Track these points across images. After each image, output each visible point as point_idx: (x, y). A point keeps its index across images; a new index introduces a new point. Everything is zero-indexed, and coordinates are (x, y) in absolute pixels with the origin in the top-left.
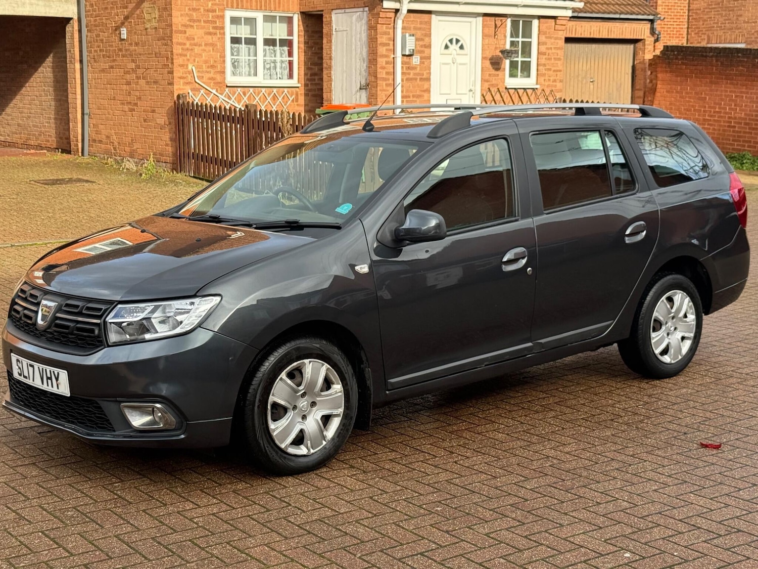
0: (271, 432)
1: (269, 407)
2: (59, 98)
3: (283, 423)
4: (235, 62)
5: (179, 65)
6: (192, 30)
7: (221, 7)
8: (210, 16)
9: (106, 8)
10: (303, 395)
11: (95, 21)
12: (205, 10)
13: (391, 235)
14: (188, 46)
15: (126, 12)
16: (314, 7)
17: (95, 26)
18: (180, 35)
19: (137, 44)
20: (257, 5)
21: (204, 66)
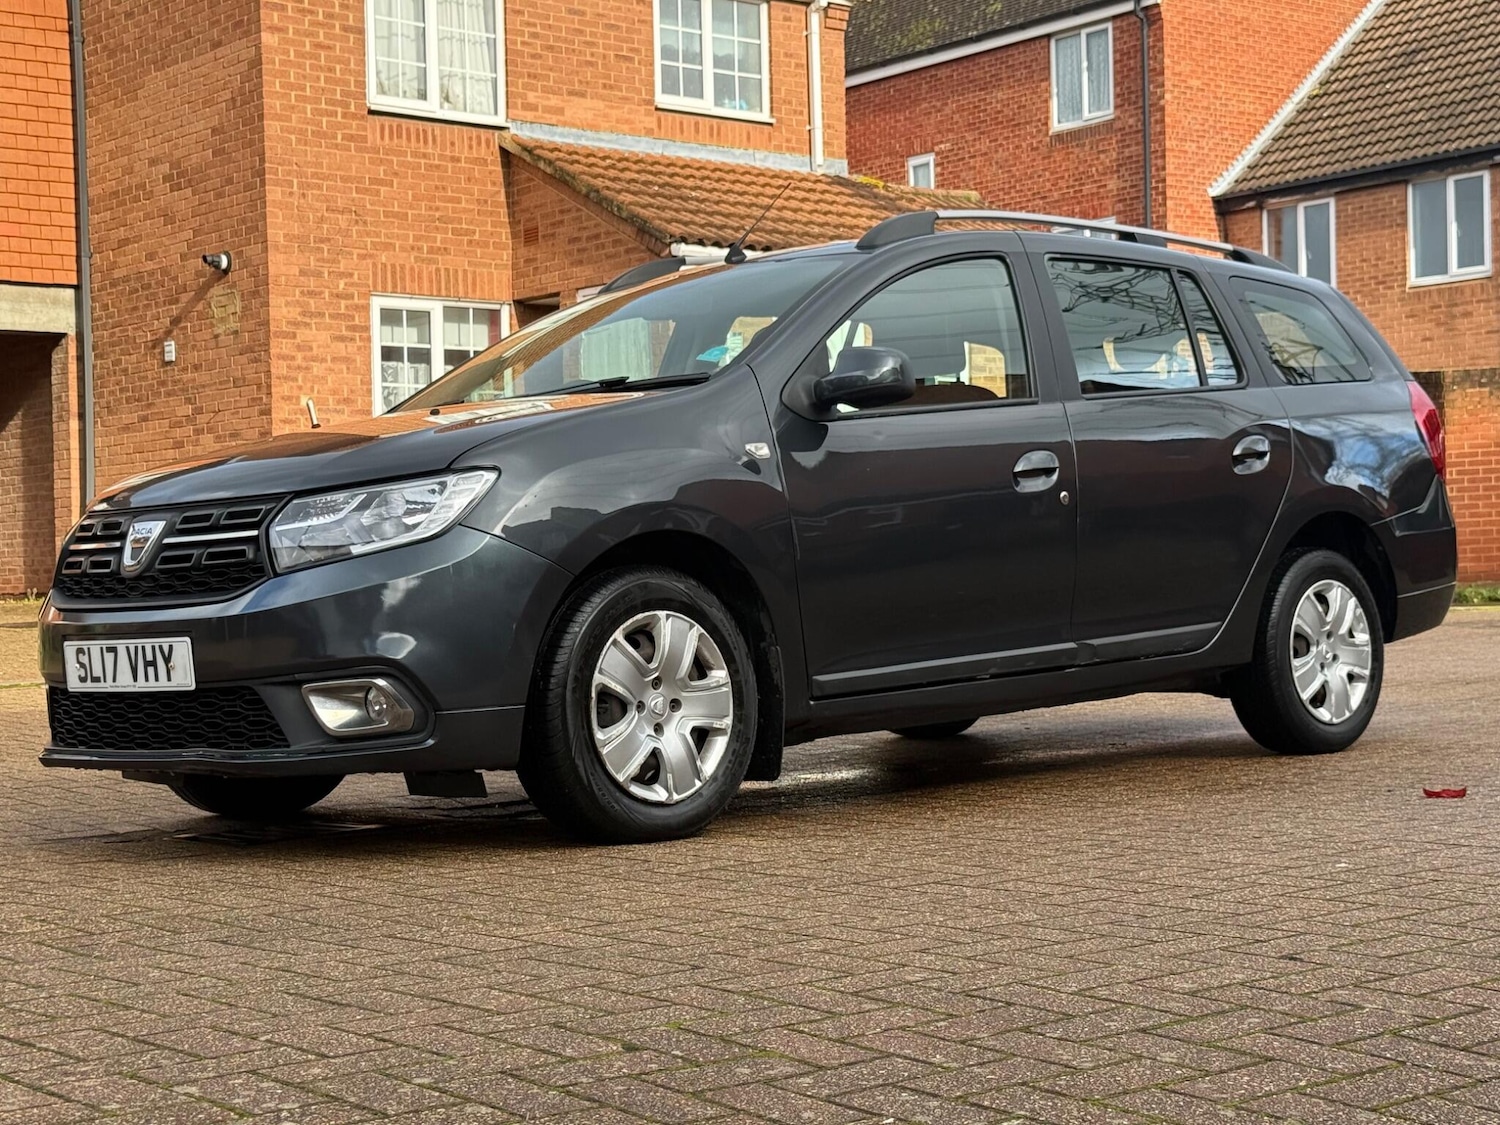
0: (598, 745)
1: (594, 695)
2: (34, 493)
3: (621, 729)
4: (389, 394)
5: (283, 398)
6: (307, 332)
7: (363, 290)
8: (343, 306)
9: (135, 309)
10: (656, 684)
11: (112, 335)
12: (331, 294)
13: (809, 396)
14: (299, 361)
15: (175, 310)
16: (542, 289)
17: (113, 345)
18: (284, 341)
19: (196, 368)
20: (431, 286)
21: (331, 401)
